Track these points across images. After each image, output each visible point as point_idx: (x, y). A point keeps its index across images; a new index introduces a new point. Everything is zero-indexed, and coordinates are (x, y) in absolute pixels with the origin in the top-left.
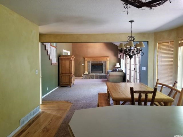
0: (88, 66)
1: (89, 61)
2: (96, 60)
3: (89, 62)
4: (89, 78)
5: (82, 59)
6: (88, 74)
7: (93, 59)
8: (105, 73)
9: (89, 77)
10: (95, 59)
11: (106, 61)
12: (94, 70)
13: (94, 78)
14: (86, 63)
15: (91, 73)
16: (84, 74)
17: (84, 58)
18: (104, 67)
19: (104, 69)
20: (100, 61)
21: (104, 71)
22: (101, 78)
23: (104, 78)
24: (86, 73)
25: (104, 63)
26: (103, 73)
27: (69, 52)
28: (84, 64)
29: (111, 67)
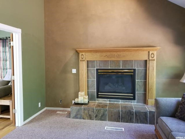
0: (90, 76)
1: (93, 62)
2: (113, 59)
3: (90, 65)
4: (90, 118)
5: (71, 55)
6: (86, 101)
7: (104, 54)
8: (142, 98)
9: (90, 113)
10: (108, 54)
11: (146, 61)
12: (107, 88)
13: (105, 120)
14: (83, 66)
15: (98, 97)
16: (76, 101)
17: (77, 53)
18: (138, 81)
19: (137, 87)
20: (125, 62)
21: (139, 92)
22: (130, 121)
23: (142, 122)
24: (83, 98)
25: (139, 69)
26: (134, 99)
27: (20, 30)
28: (78, 71)
29: (163, 80)
